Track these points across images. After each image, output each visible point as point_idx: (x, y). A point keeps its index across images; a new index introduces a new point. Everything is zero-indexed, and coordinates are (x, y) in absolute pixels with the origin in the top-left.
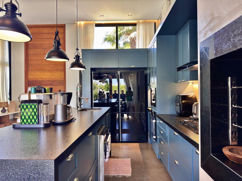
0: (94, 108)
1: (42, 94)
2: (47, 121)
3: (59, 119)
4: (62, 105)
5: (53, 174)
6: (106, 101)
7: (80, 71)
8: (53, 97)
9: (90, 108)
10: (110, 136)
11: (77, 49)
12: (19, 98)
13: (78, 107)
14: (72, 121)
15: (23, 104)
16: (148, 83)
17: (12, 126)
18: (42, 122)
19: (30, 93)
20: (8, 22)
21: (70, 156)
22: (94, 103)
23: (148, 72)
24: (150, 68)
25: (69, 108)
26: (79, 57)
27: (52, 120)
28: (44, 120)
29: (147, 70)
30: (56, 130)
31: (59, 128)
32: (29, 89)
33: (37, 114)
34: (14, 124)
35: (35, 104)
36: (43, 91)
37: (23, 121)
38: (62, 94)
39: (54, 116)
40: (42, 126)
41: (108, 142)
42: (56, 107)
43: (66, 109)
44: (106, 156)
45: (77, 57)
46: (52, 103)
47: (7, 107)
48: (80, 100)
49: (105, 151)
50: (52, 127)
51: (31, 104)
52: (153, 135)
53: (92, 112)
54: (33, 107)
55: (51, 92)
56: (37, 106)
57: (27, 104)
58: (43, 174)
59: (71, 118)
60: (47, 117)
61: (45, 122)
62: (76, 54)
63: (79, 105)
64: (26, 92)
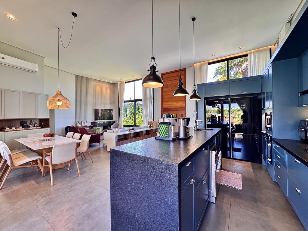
0: (207, 128)
1: (171, 119)
2: (174, 136)
3: (182, 136)
4: (183, 126)
5: (177, 173)
6: (217, 123)
7: (196, 101)
8: (177, 120)
9: (204, 128)
10: (220, 152)
11: (195, 86)
12: (158, 121)
13: (194, 127)
14: (190, 138)
15: (160, 125)
16: (262, 108)
17: (155, 137)
18: (171, 137)
19: (164, 118)
20: (152, 77)
21: (189, 163)
22: (207, 124)
23: (262, 96)
24: (264, 93)
25: (188, 128)
26: (196, 91)
27: (177, 136)
28: (172, 136)
29: (261, 95)
30: (179, 143)
31: (182, 142)
32: (164, 115)
33: (168, 131)
34: (156, 136)
35: (167, 125)
36: (171, 117)
37: (160, 135)
38: (183, 119)
39: (178, 133)
40: (171, 139)
41: (219, 157)
42: (179, 127)
43: (186, 129)
44: (217, 168)
45: (195, 91)
46: (177, 125)
47: (152, 124)
48: (196, 122)
49: (217, 164)
50: (177, 141)
51: (165, 125)
52: (268, 158)
53: (205, 132)
54: (166, 127)
55: (176, 117)
56: (168, 127)
57: (162, 125)
58: (171, 171)
59: (190, 136)
60: (174, 133)
61: (173, 137)
62: (194, 89)
63: (195, 126)
64: (162, 117)
